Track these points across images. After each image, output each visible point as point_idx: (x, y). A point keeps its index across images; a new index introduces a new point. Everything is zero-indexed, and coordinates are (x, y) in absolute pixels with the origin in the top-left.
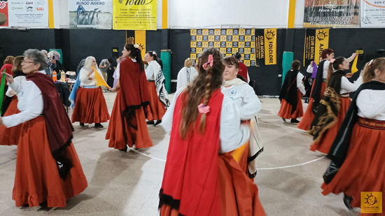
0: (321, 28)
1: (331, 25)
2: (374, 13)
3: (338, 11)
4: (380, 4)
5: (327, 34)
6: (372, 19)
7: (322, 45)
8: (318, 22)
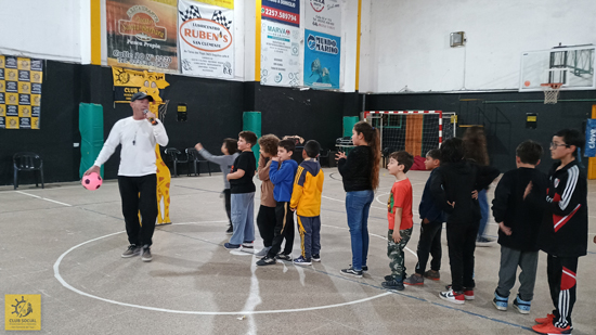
2: (194, 56)
3: (153, 46)
4: (198, 46)
6: (192, 65)
8: (128, 59)
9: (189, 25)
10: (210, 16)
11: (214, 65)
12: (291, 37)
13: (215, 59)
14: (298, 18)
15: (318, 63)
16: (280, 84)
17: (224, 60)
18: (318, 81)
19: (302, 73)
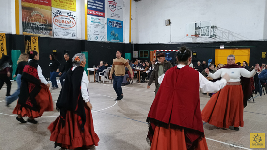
0: (34, 36)
1: (39, 35)
2: (59, 30)
3: (42, 27)
4: (61, 26)
5: (37, 40)
6: (59, 34)
7: (35, 46)
8: (31, 32)
9: (57, 18)
10: (66, 14)
11: (68, 34)
12: (101, 22)
13: (68, 31)
14: (104, 14)
15: (113, 32)
16: (97, 40)
17: (73, 32)
18: (114, 39)
19: (107, 36)
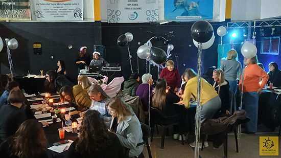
3: (9, 4)
11: (65, 12)
13: (65, 7)
17: (74, 7)
19: (163, 10)
